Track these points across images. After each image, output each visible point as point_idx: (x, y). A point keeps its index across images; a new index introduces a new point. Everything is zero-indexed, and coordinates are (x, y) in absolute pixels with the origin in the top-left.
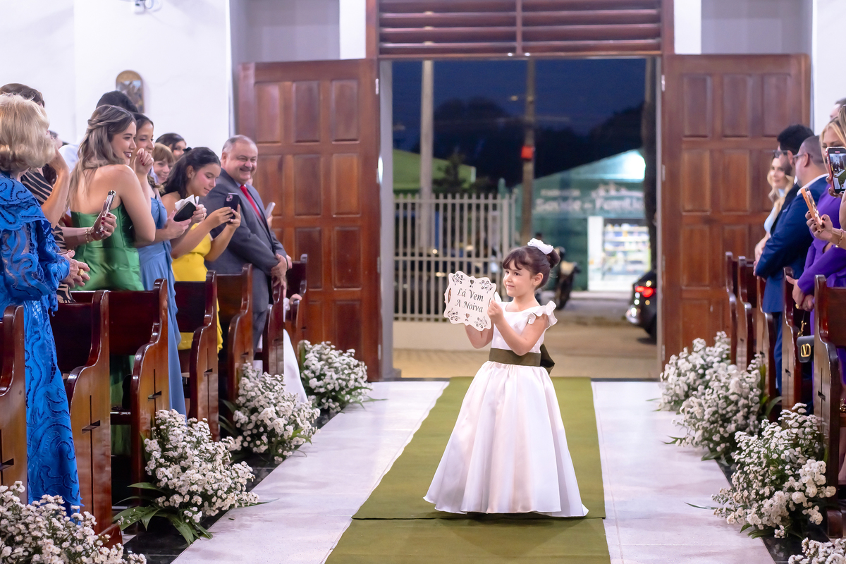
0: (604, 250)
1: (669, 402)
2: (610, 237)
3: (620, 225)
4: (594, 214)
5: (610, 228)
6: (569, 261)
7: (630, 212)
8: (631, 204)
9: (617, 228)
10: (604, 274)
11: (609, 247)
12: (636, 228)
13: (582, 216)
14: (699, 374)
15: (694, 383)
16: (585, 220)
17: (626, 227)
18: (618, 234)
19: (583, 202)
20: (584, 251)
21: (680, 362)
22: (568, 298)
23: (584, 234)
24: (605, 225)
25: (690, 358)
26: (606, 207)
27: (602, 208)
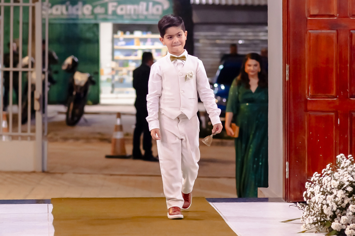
0: (113, 59)
1: (314, 223)
2: (121, 45)
3: (132, 33)
4: (105, 20)
5: (120, 34)
6: (82, 72)
7: (146, 18)
8: (147, 9)
9: (128, 35)
10: (113, 86)
11: (119, 56)
12: (149, 36)
13: (93, 22)
14: (347, 191)
15: (343, 202)
16: (97, 26)
17: (138, 34)
18: (129, 41)
19: (94, 7)
20: (95, 61)
21: (325, 179)
22: (82, 112)
23: (96, 41)
24: (115, 32)
25: (336, 174)
26: (119, 12)
27: (114, 13)
